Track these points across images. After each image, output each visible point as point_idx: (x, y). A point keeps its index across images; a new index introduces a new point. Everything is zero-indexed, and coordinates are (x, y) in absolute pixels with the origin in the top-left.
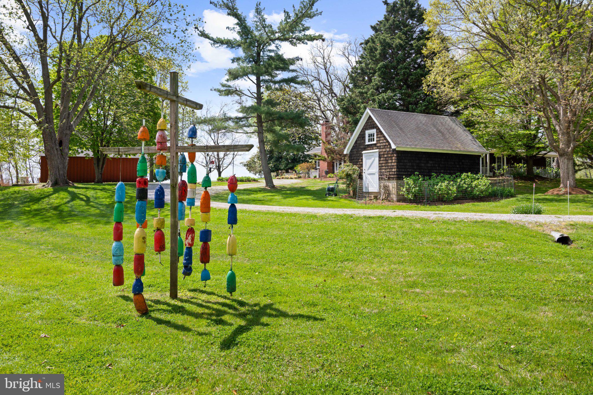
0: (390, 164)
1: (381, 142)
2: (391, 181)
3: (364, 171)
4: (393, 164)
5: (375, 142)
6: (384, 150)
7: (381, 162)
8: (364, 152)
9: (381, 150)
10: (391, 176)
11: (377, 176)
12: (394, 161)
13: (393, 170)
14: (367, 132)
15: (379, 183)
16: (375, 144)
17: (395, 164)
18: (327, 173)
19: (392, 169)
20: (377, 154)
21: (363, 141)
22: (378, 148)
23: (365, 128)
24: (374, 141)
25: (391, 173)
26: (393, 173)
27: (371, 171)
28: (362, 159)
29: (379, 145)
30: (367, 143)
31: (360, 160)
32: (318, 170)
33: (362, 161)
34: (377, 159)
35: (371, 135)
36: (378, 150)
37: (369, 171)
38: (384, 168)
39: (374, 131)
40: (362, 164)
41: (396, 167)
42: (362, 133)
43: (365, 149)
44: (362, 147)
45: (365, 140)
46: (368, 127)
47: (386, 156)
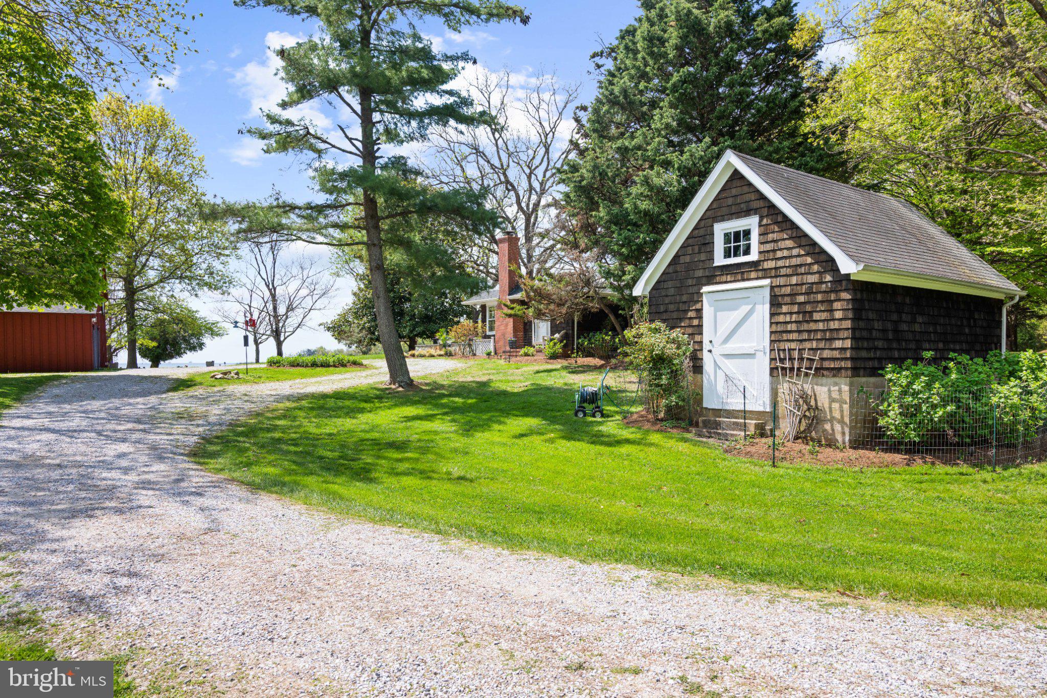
0: (821, 326)
1: (779, 254)
2: (824, 380)
3: (706, 346)
4: (834, 325)
5: (754, 256)
6: (794, 280)
7: (781, 318)
8: (705, 289)
9: (777, 281)
10: (826, 364)
11: (763, 363)
12: (838, 315)
13: (838, 344)
14: (720, 229)
15: (771, 383)
16: (754, 265)
17: (848, 324)
19: (832, 339)
20: (767, 292)
21: (703, 257)
22: (766, 273)
23: (715, 213)
24: (747, 252)
25: (827, 354)
26: (836, 354)
27: (733, 346)
28: (699, 311)
29: (770, 264)
30: (719, 260)
31: (691, 314)
33: (700, 318)
34: (764, 309)
35: (737, 234)
36: (767, 282)
37: (728, 345)
38: (795, 336)
39: (752, 223)
40: (700, 326)
41: (846, 334)
42: (702, 232)
43: (710, 280)
44: (699, 273)
45: (712, 252)
46: (725, 211)
47: (801, 299)
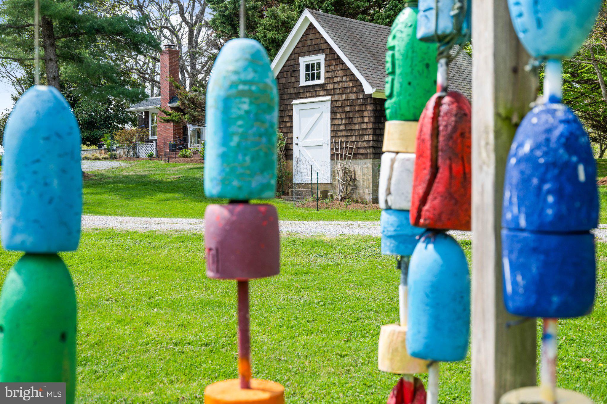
0: (357, 127)
1: (336, 80)
2: (359, 161)
3: (295, 141)
4: (364, 126)
5: (322, 81)
6: (344, 97)
7: (337, 122)
8: (295, 102)
9: (336, 97)
10: (362, 151)
11: (327, 151)
12: (366, 120)
13: (366, 138)
14: (304, 61)
15: (332, 165)
16: (322, 86)
17: (371, 125)
18: (174, 148)
19: (363, 135)
20: (329, 104)
21: (293, 79)
22: (328, 92)
23: (298, 52)
24: (319, 77)
25: (360, 145)
26: (365, 144)
27: (310, 141)
28: (291, 117)
29: (331, 86)
30: (303, 82)
31: (287, 119)
32: (154, 144)
33: (291, 121)
34: (327, 116)
35: (313, 65)
36: (328, 98)
37: (307, 140)
38: (343, 133)
39: (320, 58)
40: (291, 127)
41: (371, 131)
42: (292, 62)
43: (298, 96)
44: (291, 91)
45: (298, 77)
46: (305, 49)
47: (347, 109)
